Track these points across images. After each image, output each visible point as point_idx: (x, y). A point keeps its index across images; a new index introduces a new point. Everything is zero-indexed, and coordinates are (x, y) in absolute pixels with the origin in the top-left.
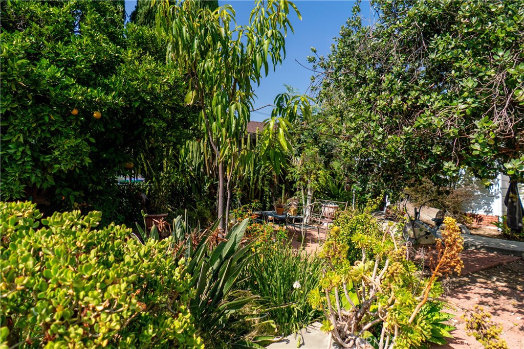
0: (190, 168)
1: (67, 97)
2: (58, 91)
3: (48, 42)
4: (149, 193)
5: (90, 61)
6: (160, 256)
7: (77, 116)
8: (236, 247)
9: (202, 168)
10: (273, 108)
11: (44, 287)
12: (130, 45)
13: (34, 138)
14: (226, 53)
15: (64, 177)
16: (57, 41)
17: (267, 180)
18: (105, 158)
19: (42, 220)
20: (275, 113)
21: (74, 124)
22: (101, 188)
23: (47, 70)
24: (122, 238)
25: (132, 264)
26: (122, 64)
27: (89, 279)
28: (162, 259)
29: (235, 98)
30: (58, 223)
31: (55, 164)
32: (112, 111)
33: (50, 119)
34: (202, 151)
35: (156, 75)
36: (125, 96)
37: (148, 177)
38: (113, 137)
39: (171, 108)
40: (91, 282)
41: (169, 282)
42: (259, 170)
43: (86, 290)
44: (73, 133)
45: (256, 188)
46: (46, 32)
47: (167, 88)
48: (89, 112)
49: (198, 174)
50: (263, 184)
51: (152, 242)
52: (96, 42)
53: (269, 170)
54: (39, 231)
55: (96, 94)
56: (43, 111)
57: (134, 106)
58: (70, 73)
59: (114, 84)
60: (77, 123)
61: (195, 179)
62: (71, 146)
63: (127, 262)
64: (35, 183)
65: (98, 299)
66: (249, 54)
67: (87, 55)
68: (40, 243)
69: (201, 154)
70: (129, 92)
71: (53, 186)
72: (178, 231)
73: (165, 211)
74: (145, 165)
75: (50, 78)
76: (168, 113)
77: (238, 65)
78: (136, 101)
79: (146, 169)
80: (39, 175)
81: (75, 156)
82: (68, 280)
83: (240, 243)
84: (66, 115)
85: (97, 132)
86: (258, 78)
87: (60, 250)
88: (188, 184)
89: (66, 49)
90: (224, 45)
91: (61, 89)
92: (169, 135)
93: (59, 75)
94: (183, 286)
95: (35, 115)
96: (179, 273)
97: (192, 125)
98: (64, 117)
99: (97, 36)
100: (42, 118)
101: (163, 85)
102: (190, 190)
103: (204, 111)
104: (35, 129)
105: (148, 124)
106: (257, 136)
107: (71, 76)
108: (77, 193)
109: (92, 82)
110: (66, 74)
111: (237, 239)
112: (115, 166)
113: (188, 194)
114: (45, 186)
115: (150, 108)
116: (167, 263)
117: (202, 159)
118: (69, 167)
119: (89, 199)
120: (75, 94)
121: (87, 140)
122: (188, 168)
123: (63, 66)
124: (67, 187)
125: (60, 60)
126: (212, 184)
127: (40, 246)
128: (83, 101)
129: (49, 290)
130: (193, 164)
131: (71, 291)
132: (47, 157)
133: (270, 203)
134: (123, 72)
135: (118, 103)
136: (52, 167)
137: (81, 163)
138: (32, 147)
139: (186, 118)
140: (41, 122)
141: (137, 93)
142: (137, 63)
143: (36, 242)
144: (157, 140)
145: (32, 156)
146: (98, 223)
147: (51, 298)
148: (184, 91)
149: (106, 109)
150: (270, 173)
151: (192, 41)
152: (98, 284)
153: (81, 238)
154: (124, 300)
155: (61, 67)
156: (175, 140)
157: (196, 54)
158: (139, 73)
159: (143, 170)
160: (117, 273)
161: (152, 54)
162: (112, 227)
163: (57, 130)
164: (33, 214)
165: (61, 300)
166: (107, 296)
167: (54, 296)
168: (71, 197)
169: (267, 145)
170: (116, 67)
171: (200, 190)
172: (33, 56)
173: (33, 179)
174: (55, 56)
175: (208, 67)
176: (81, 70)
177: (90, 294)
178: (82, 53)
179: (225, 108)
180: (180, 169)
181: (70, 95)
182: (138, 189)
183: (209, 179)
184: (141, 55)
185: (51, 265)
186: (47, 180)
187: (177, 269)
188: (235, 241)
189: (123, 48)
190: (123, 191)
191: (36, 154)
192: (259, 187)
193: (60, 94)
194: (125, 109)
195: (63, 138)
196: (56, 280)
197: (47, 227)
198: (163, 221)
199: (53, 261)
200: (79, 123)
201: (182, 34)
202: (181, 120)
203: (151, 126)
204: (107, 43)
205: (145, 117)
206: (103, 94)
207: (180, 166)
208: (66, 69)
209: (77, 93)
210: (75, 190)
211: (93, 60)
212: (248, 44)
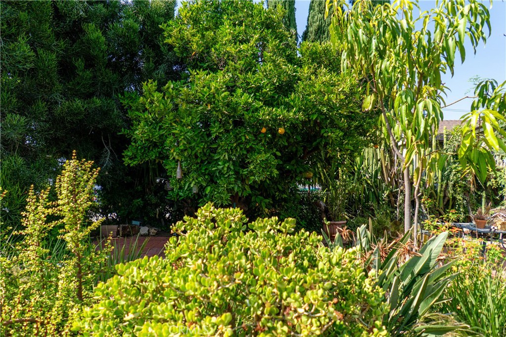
0: (367, 175)
1: (257, 119)
2: (250, 115)
3: (241, 74)
4: (326, 201)
5: (274, 84)
6: (349, 265)
7: (266, 134)
8: (432, 263)
9: (379, 175)
10: (473, 100)
11: (254, 283)
12: (305, 62)
13: (235, 155)
14: (408, 46)
15: (257, 187)
16: (247, 72)
17: (460, 187)
18: (288, 170)
19: (249, 224)
20: (475, 105)
21: (263, 141)
22: (286, 196)
23: (242, 98)
24: (314, 245)
25: (325, 272)
26: (299, 82)
27: (289, 281)
28: (352, 269)
29: (422, 96)
30: (261, 227)
31: (251, 176)
32: (293, 127)
33: (246, 139)
34: (379, 158)
35: (332, 86)
36: (304, 111)
37: (325, 186)
38: (294, 150)
39: (346, 117)
40: (291, 284)
41: (360, 293)
42: (448, 175)
43: (288, 291)
44: (263, 149)
45: (445, 196)
46: (239, 66)
47: (342, 97)
48: (275, 129)
49: (375, 182)
50: (455, 191)
51: (339, 250)
52: (277, 66)
53: (462, 174)
54: (248, 234)
55: (280, 112)
56: (240, 132)
57: (312, 118)
58: (258, 97)
59: (293, 101)
60: (265, 140)
61: (372, 186)
62: (263, 160)
63: (321, 269)
64: (237, 192)
65: (299, 302)
66: (438, 41)
67: (270, 79)
68: (248, 244)
69: (378, 160)
70: (307, 106)
71: (249, 194)
72: (364, 240)
73: (343, 218)
74: (322, 174)
75: (244, 104)
76: (344, 123)
77: (424, 57)
78: (313, 114)
79: (323, 178)
80: (240, 185)
81: (266, 168)
82: (273, 280)
83: (437, 259)
84: (257, 134)
85: (282, 146)
86: (451, 67)
87: (264, 252)
88: (365, 193)
89: (254, 78)
90: (407, 37)
91: (253, 112)
92: (346, 144)
93: (250, 100)
94: (375, 299)
95: (235, 136)
96: (370, 285)
97: (368, 131)
98: (255, 136)
99: (278, 60)
100: (240, 139)
101: (339, 94)
102: (367, 198)
103: (385, 115)
104: (235, 148)
105: (325, 135)
106: (445, 136)
107: (260, 100)
108: (267, 201)
109: (275, 102)
110: (255, 99)
111: (433, 255)
112: (296, 176)
113: (365, 202)
114: (245, 194)
115: (326, 118)
116: (357, 274)
117: (379, 166)
118: (261, 178)
119: (276, 206)
120: (263, 115)
121: (275, 155)
122: (365, 176)
123: (252, 92)
124: (260, 195)
125: (251, 88)
126: (391, 191)
127: (248, 246)
128: (270, 120)
129: (258, 286)
130: (370, 171)
131: (275, 290)
132: (244, 170)
133: (465, 213)
134: (300, 89)
135: (298, 118)
136: (248, 178)
137: (270, 175)
138: (234, 163)
139: (361, 125)
140: (239, 141)
141: (314, 106)
142: (313, 77)
143: (245, 243)
144: (334, 149)
145: (234, 171)
146: (293, 230)
147: (260, 293)
148: (360, 97)
149: (288, 125)
150: (465, 179)
151: (370, 42)
152: (297, 287)
153: (280, 242)
154: (322, 306)
155: (251, 94)
156: (352, 148)
157: (374, 55)
158: (315, 87)
159: (320, 178)
160: (314, 279)
161: (326, 67)
162: (303, 233)
163: (251, 147)
164: (241, 219)
165: (269, 297)
166: (307, 300)
167: (262, 292)
168: (263, 205)
169: (468, 145)
170: (295, 86)
171: (378, 199)
172: (231, 89)
173: (236, 189)
174: (247, 85)
175: (386, 68)
176: (267, 93)
177: (292, 295)
178: (267, 78)
179: (409, 108)
180: (356, 177)
181: (259, 116)
182: (317, 197)
183: (388, 186)
184: (316, 69)
185: (258, 264)
186: (245, 189)
187: (367, 281)
188: (430, 256)
189: (299, 66)
190: (303, 199)
191: (237, 168)
192: (450, 196)
193: (252, 117)
194: (304, 123)
195: (256, 154)
196: (264, 278)
197: (253, 231)
198: (347, 229)
199: (260, 260)
200: (267, 139)
201: (359, 37)
202: (357, 128)
203: (328, 136)
204: (286, 65)
205: (323, 128)
206: (285, 111)
207: (356, 174)
208: (255, 95)
209: (265, 113)
210: (266, 198)
211: (276, 83)
212: (436, 30)
